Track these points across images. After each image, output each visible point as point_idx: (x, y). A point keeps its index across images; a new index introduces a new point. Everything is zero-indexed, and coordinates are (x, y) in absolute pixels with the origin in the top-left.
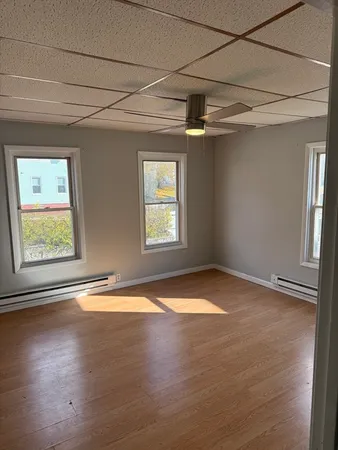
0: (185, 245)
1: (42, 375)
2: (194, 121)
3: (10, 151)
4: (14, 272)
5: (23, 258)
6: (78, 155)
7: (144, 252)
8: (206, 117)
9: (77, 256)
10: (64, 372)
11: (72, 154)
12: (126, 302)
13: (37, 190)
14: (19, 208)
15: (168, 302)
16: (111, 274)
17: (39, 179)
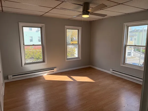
0: (80, 58)
1: (31, 101)
2: (85, 12)
3: (21, 24)
4: (22, 66)
5: (25, 62)
6: (44, 26)
7: (66, 61)
8: (89, 11)
9: (44, 61)
10: (38, 100)
11: (42, 26)
12: (60, 77)
13: (31, 40)
14: (24, 44)
15: (74, 77)
16: (55, 68)
17: (32, 37)
